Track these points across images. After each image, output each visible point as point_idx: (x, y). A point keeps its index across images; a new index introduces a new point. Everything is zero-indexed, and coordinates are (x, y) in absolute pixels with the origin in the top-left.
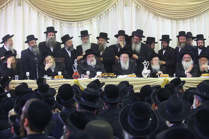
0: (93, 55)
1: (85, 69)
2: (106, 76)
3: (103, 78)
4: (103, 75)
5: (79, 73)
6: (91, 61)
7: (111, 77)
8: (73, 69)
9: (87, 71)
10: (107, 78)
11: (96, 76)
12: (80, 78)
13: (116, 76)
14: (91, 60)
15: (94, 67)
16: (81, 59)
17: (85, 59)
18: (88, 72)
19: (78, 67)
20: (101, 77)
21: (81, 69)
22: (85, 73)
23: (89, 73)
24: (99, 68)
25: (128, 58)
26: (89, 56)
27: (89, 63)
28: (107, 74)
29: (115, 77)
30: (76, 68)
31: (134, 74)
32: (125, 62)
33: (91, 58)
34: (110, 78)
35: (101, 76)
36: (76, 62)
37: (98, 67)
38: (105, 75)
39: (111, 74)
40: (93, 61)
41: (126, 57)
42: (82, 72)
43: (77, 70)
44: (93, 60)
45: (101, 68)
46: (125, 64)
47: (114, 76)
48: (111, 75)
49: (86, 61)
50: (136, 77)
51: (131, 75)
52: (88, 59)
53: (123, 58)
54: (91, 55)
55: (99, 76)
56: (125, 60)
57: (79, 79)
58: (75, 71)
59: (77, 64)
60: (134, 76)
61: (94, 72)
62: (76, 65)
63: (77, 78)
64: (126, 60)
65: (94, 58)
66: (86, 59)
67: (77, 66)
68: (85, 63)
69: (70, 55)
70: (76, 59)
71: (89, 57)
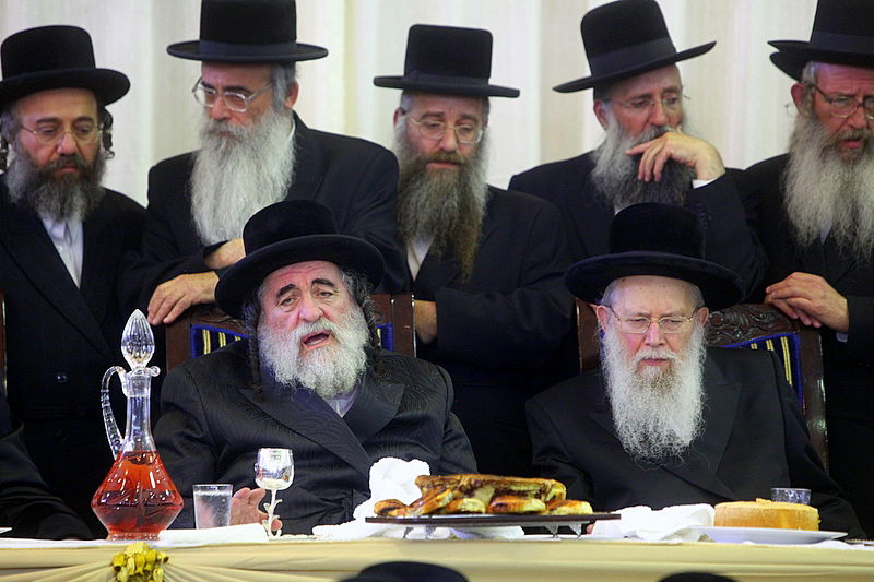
0: (327, 271)
1: (235, 423)
2: (475, 504)
3: (442, 532)
4: (446, 497)
5: (174, 472)
6: (307, 341)
7: (534, 524)
8: (108, 420)
9: (264, 453)
10: (483, 537)
11: (364, 510)
12: (186, 521)
13: (585, 508)
14: (303, 330)
15: (340, 408)
16: (196, 310)
17: (237, 314)
18: (275, 465)
19: (165, 395)
20: (419, 521)
21: (189, 419)
22: (238, 468)
23: (282, 474)
24: (406, 414)
25: (686, 326)
26: (279, 279)
27: (282, 356)
28: (487, 493)
29: (577, 527)
30: (138, 411)
31: (792, 492)
32: (651, 371)
33: (310, 306)
34: (516, 532)
35: (420, 511)
36: (138, 342)
37: (389, 404)
38: (469, 492)
39: (531, 484)
40: (324, 335)
41: (668, 319)
42: (204, 458)
43: (148, 439)
44: (325, 325)
45: (425, 420)
46: (648, 392)
47: (564, 510)
48: (535, 505)
49: (257, 342)
50: (822, 528)
51: (761, 505)
52: (274, 311)
53: (626, 326)
54: (302, 275)
55: (395, 505)
56: (646, 353)
57: (168, 537)
58: (128, 445)
59: (155, 371)
60: (796, 521)
61: (342, 464)
62: (136, 370)
63: (143, 520)
64: (664, 353)
65: (341, 298)
66: (249, 312)
67: (147, 392)
68: (244, 363)
69: (72, 256)
70: (137, 313)
71: (288, 293)
